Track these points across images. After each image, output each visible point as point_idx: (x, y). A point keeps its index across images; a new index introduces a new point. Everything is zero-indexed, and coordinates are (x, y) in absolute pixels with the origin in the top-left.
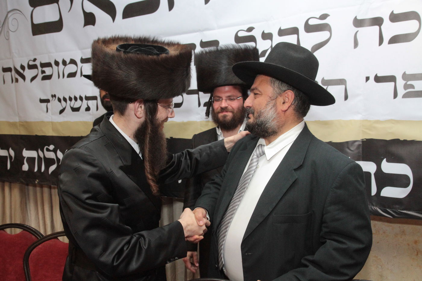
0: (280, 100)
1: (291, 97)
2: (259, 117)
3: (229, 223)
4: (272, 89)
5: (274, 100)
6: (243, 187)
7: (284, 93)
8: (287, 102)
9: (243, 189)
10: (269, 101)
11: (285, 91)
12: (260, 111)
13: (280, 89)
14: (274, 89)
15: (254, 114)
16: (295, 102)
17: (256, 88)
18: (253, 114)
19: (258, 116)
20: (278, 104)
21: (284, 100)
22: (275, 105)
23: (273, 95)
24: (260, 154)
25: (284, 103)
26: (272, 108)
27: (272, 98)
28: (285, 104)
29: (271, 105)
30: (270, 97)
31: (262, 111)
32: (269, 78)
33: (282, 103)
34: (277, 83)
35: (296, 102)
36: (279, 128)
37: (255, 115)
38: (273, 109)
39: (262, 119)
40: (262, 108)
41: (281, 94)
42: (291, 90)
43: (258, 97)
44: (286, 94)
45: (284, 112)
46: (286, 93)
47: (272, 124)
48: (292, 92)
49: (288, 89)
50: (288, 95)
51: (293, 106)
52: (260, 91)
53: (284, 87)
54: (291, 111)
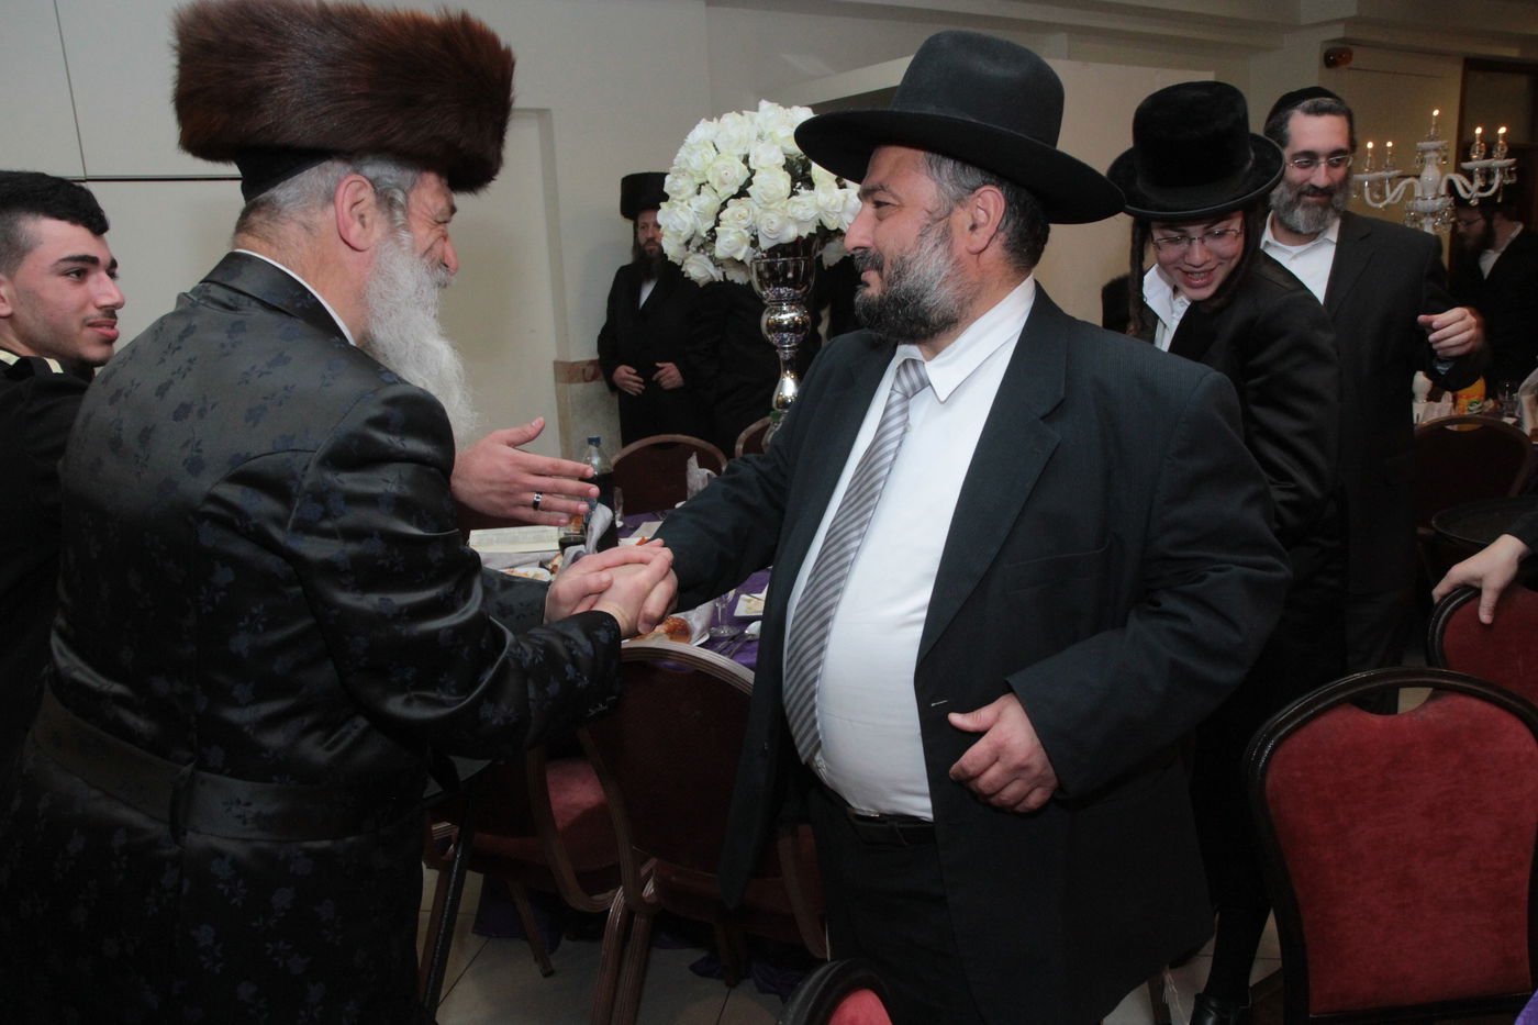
0: (962, 218)
1: (996, 207)
2: (899, 277)
3: (830, 607)
4: (933, 185)
5: (940, 220)
6: (869, 494)
7: (973, 196)
8: (984, 225)
9: (868, 500)
10: (928, 225)
11: (974, 190)
12: (901, 259)
13: (959, 185)
14: (940, 186)
15: (882, 269)
16: (1007, 223)
17: (882, 186)
18: (879, 268)
19: (896, 273)
20: (956, 232)
21: (973, 216)
22: (946, 235)
23: (937, 206)
24: (913, 387)
25: (973, 227)
26: (936, 246)
27: (937, 215)
28: (978, 231)
29: (933, 236)
30: (930, 213)
31: (908, 258)
32: (920, 156)
33: (967, 227)
34: (948, 166)
35: (1011, 224)
36: (961, 308)
37: (886, 272)
38: (941, 249)
39: (908, 282)
40: (907, 249)
41: (962, 199)
42: (993, 184)
43: (892, 215)
44: (980, 199)
45: (975, 257)
46: (979, 196)
47: (940, 296)
48: (996, 190)
49: (985, 184)
50: (985, 202)
51: (1002, 235)
52: (895, 196)
53: (972, 176)
54: (996, 251)
